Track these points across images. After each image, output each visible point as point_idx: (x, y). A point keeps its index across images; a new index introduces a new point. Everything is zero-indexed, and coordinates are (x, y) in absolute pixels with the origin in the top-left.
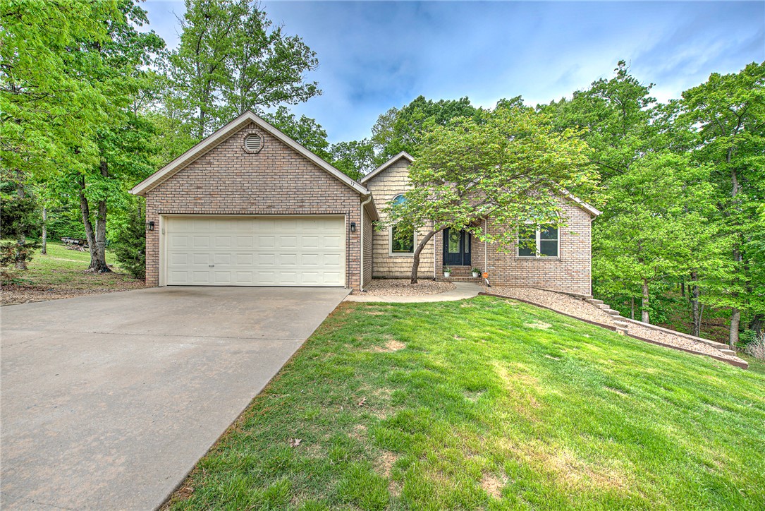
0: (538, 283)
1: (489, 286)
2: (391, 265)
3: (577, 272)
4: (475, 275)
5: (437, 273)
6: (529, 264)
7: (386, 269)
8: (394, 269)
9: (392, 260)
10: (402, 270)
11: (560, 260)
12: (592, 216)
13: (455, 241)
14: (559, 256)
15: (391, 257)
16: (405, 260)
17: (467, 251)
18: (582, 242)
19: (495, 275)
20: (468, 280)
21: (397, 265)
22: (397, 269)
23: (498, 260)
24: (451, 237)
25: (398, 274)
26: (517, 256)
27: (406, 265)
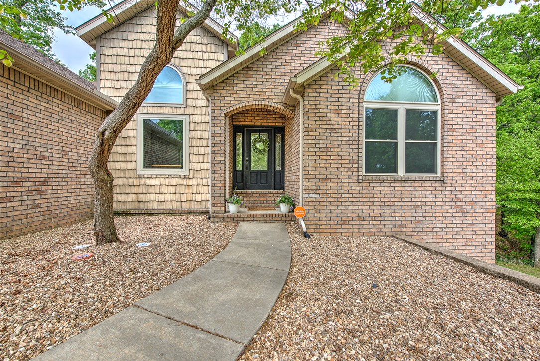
0: (402, 226)
1: (306, 235)
2: (142, 190)
3: (473, 204)
4: (284, 208)
5: (214, 205)
6: (386, 188)
7: (131, 198)
8: (146, 198)
9: (143, 181)
10: (162, 198)
11: (442, 181)
12: (499, 93)
13: (261, 152)
14: (439, 174)
15: (140, 177)
16: (168, 181)
17: (278, 168)
18: (482, 146)
19: (318, 211)
20: (271, 219)
21: (152, 190)
22: (153, 197)
23: (325, 180)
24: (254, 144)
25: (155, 206)
26: (363, 172)
27: (170, 189)
